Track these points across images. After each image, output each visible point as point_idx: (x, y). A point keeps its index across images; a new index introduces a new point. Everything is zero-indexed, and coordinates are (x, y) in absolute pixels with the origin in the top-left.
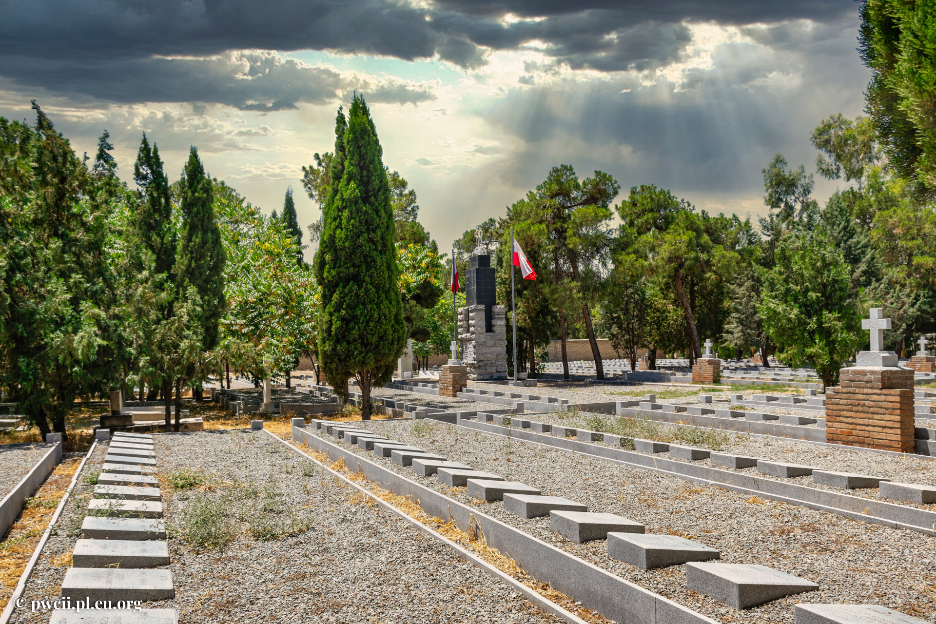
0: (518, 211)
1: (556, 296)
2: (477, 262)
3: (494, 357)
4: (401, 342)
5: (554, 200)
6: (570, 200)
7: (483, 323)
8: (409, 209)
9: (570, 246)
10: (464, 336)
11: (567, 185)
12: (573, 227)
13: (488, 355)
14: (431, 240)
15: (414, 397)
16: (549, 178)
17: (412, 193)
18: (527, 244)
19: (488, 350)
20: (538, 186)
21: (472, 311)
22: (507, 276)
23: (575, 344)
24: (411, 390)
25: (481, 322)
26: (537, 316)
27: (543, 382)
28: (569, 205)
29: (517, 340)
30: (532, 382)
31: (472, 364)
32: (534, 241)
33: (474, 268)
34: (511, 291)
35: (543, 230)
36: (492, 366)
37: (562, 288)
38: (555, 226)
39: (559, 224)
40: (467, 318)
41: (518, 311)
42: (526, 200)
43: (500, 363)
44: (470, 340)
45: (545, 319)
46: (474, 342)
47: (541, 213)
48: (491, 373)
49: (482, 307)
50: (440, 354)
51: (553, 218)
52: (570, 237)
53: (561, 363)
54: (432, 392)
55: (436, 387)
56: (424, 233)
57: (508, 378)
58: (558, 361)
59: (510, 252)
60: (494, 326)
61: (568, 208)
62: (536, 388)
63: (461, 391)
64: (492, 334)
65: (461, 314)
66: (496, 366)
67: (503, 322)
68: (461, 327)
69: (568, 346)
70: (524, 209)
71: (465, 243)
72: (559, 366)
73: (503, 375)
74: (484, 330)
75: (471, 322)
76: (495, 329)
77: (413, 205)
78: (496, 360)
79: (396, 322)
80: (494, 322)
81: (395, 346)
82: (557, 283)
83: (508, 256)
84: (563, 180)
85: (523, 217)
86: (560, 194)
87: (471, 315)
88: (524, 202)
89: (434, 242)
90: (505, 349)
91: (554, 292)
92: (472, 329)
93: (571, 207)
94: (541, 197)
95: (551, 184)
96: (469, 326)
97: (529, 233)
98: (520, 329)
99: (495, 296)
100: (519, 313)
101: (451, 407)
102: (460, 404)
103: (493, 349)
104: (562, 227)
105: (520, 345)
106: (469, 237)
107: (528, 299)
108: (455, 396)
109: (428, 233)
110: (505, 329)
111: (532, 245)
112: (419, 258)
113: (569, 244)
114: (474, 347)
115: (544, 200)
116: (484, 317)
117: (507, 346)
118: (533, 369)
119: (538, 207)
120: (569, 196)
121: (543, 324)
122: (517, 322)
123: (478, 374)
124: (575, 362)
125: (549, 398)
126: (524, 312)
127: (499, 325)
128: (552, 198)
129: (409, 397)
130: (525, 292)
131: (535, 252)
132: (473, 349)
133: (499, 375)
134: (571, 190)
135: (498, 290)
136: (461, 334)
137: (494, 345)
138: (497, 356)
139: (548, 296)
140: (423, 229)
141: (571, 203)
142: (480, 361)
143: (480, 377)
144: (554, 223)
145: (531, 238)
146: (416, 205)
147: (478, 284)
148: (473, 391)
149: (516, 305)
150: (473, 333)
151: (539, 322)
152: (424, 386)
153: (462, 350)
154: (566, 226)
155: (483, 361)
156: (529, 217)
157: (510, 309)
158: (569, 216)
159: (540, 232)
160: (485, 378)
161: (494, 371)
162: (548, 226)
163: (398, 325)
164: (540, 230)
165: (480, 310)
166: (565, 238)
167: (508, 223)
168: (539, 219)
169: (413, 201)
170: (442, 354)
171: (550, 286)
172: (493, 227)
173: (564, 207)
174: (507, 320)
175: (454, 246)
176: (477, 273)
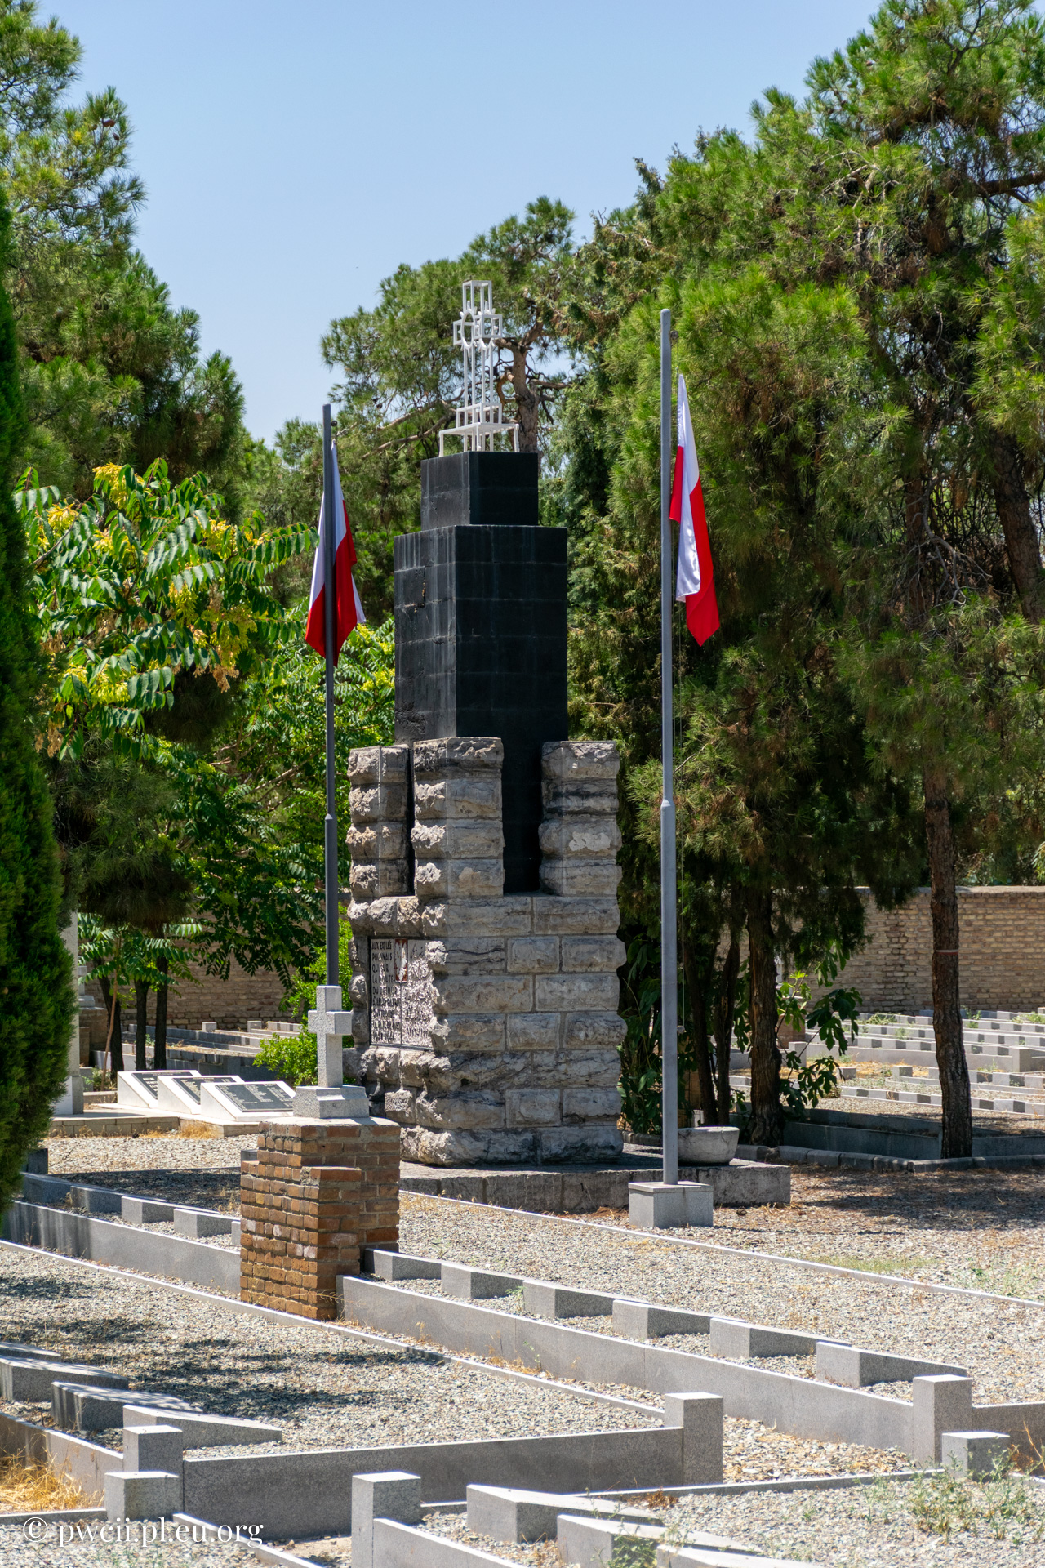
0: (705, 203)
1: (908, 699)
2: (466, 491)
3: (550, 1034)
4: (45, 1064)
5: (904, 153)
6: (998, 153)
7: (489, 839)
8: (88, 197)
9: (998, 418)
10: (380, 906)
11: (986, 68)
12: (1015, 312)
13: (517, 1023)
14: (202, 357)
15: (100, 1308)
16: (880, 23)
17: (104, 111)
18: (747, 402)
19: (516, 995)
20: (821, 65)
21: (429, 773)
22: (630, 561)
23: (1008, 914)
24: (81, 1248)
25: (481, 837)
26: (800, 795)
27: (824, 1169)
28: (992, 175)
29: (683, 922)
30: (764, 1183)
31: (427, 1072)
32: (789, 385)
33: (447, 527)
34: (655, 646)
35: (843, 322)
36: (535, 1083)
37: (943, 657)
38: (911, 296)
39: (935, 288)
40: (404, 812)
41: (691, 764)
42: (750, 137)
43: (581, 1069)
44: (415, 935)
45: (844, 811)
46: (435, 949)
47: (833, 218)
48: (532, 1125)
49: (488, 748)
50: (236, 968)
51: (903, 251)
52: (994, 366)
53: (924, 1024)
54: (200, 1270)
55: (223, 1228)
56: (163, 314)
57: (630, 1148)
58: (908, 1009)
59: (651, 434)
60: (554, 856)
61: (988, 190)
62: (789, 1214)
63: (365, 1268)
64: (538, 902)
65: (366, 782)
66: (561, 1085)
67: (603, 839)
68: (366, 855)
69: (968, 918)
70: (738, 195)
71: (395, 336)
72: (914, 1046)
73: (600, 1136)
74: (498, 880)
75: (421, 831)
76: (560, 873)
77: (107, 176)
78: (563, 1054)
79: (23, 953)
80: (552, 835)
81: (15, 1090)
82: (917, 623)
83: (642, 457)
84: (962, 38)
85: (727, 242)
86: (941, 114)
87: (422, 791)
88: (741, 151)
89: (219, 364)
90: (611, 988)
91: (893, 676)
92: (427, 873)
93: (1009, 187)
94: (837, 132)
95: (896, 52)
96: (410, 854)
97: (760, 339)
98: (696, 864)
99: (563, 669)
100: (694, 778)
101: (316, 1397)
102: (369, 1378)
103: (547, 990)
104: (951, 304)
105: (695, 951)
106: (416, 305)
107: (749, 699)
108: (330, 1310)
109: (190, 318)
110: (613, 875)
111: (780, 406)
112: (153, 563)
113: (989, 402)
114: (439, 975)
115: (854, 147)
116: (495, 809)
117: (622, 972)
118: (768, 1085)
119: (817, 181)
120: (992, 127)
121: (830, 838)
122: (685, 826)
123: (458, 1132)
124: (1003, 1018)
125: (866, 1359)
126: (722, 770)
127: (585, 854)
128: (894, 135)
129: (75, 1308)
130: (731, 656)
131: (796, 447)
132: (427, 987)
133: (573, 1134)
134: (1004, 94)
135: (575, 633)
136: (366, 897)
137: (553, 968)
138: (568, 1032)
139: (864, 694)
140: (159, 293)
141: (1004, 166)
142: (471, 1057)
143: (470, 1148)
144: (906, 281)
145: (773, 366)
146: (125, 175)
147: (468, 617)
148: (430, 1272)
149: (681, 726)
150: (431, 897)
151: (812, 826)
152: (152, 1216)
153: (370, 985)
154: (974, 301)
155: (485, 1056)
156: (766, 243)
157: (646, 748)
158: (994, 238)
159: (824, 336)
160: (498, 1151)
161: (548, 1114)
162: (868, 302)
163: (33, 969)
164: (820, 324)
165: (477, 767)
166: (967, 368)
167: (642, 255)
168: (820, 256)
169: (111, 154)
170: (250, 967)
171: (875, 640)
172: (552, 252)
173: (963, 189)
174: (629, 812)
175: (332, 350)
176: (461, 556)
